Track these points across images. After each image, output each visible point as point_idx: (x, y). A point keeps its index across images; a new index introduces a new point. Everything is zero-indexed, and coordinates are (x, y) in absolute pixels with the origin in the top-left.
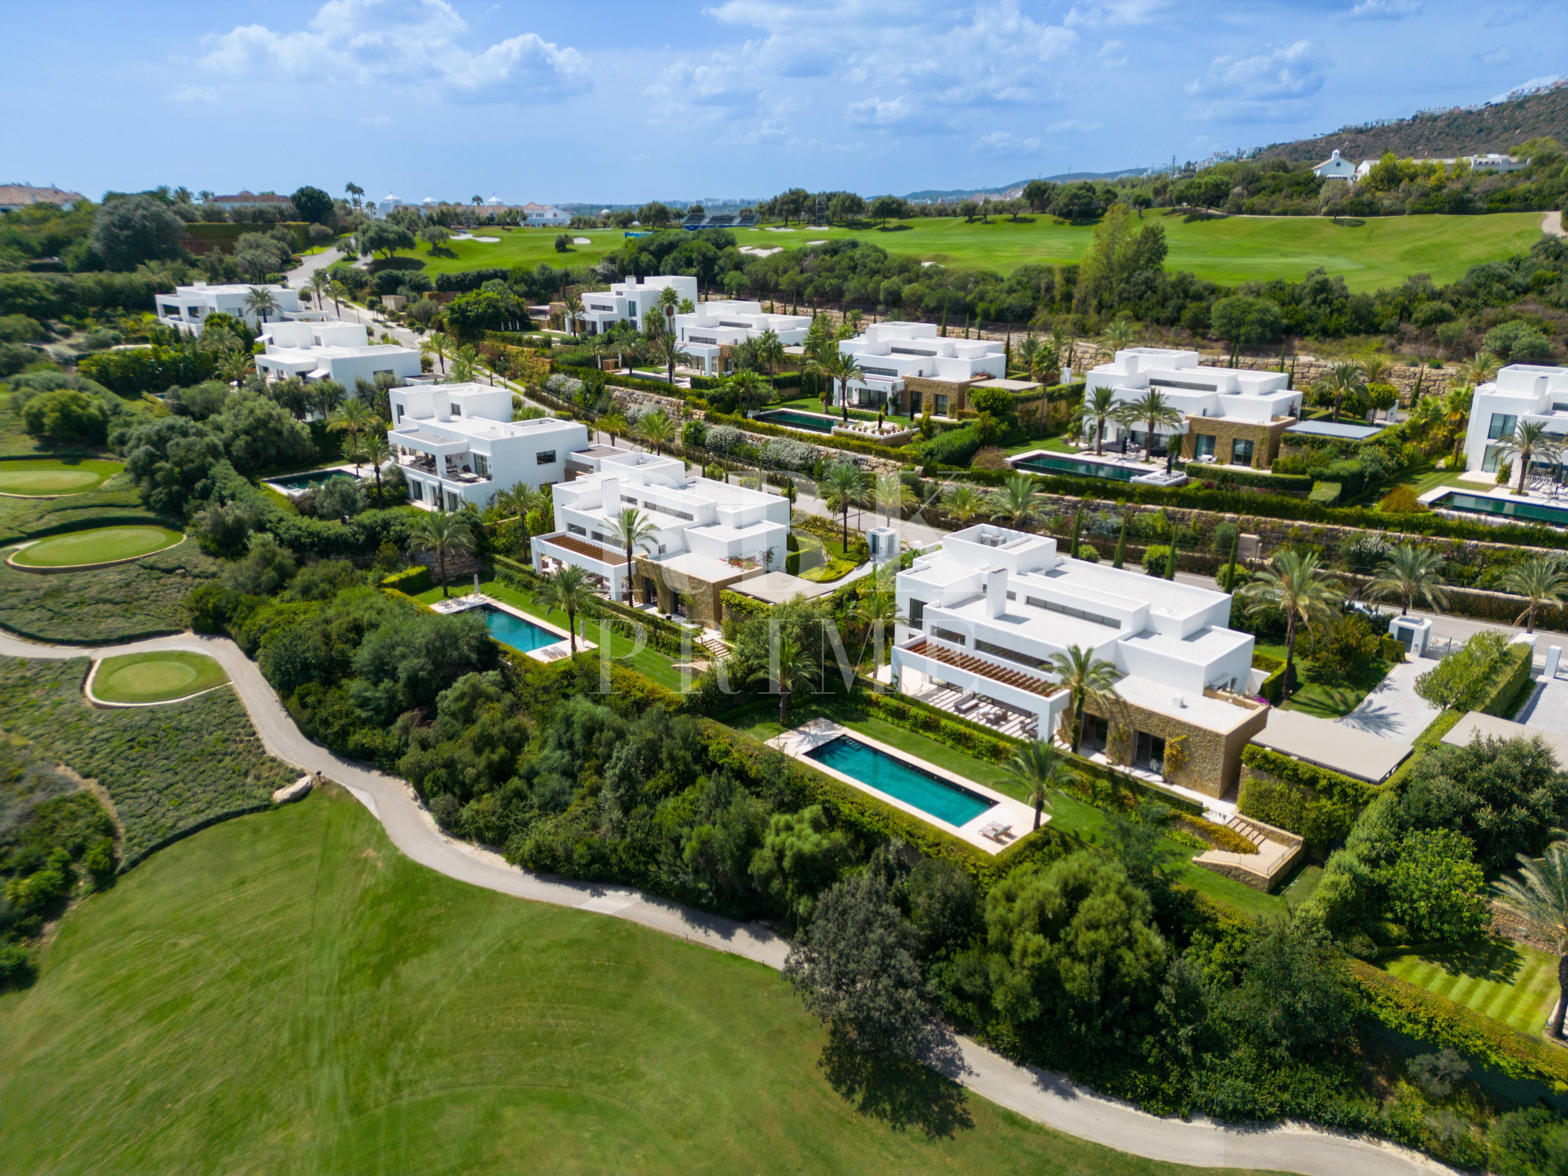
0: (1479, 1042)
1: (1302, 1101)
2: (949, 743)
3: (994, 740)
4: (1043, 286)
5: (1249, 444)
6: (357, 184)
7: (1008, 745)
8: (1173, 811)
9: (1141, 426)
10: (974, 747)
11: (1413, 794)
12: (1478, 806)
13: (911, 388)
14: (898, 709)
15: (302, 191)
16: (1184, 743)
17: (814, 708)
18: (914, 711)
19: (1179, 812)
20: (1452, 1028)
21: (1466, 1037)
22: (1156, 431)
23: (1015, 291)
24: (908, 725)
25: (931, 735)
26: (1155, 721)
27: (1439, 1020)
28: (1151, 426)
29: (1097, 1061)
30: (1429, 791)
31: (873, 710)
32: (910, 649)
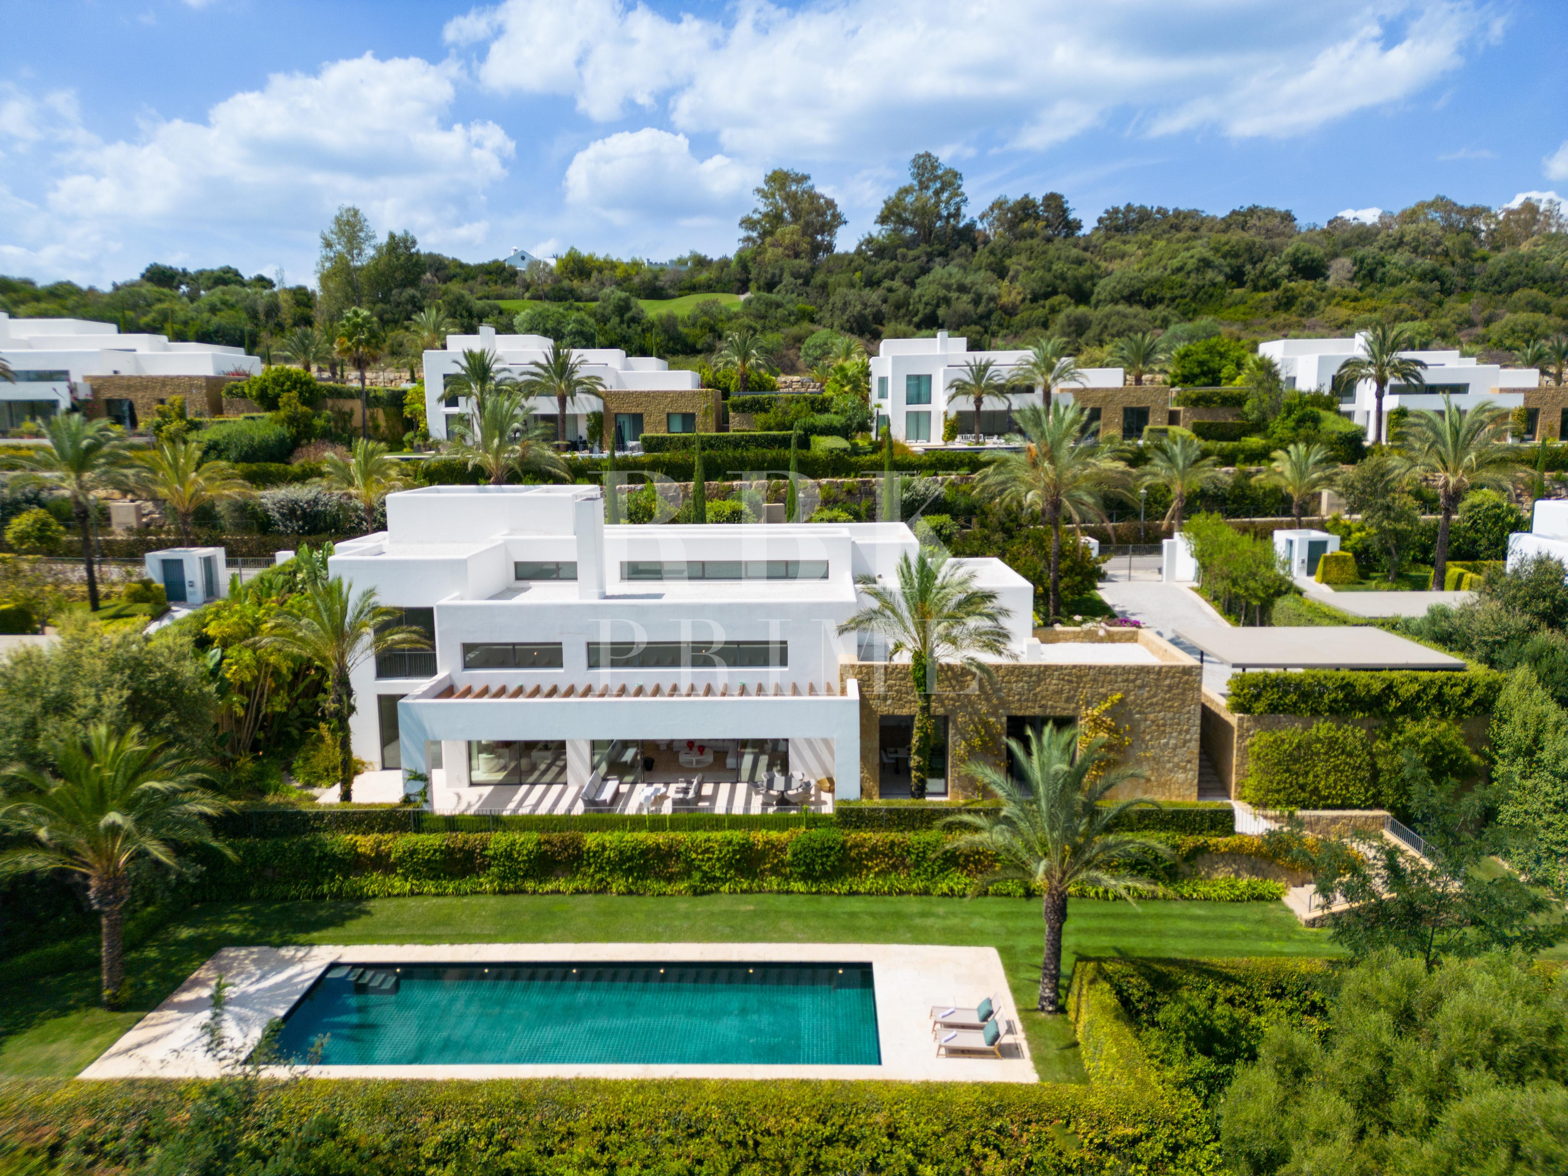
2: (619, 884)
3: (737, 835)
7: (774, 835)
8: (1190, 841)
10: (687, 874)
13: (107, 395)
14: (449, 852)
16: (1119, 711)
17: (185, 933)
18: (498, 840)
19: (1201, 839)
24: (486, 883)
25: (562, 884)
26: (1053, 684)
31: (373, 882)
32: (439, 696)
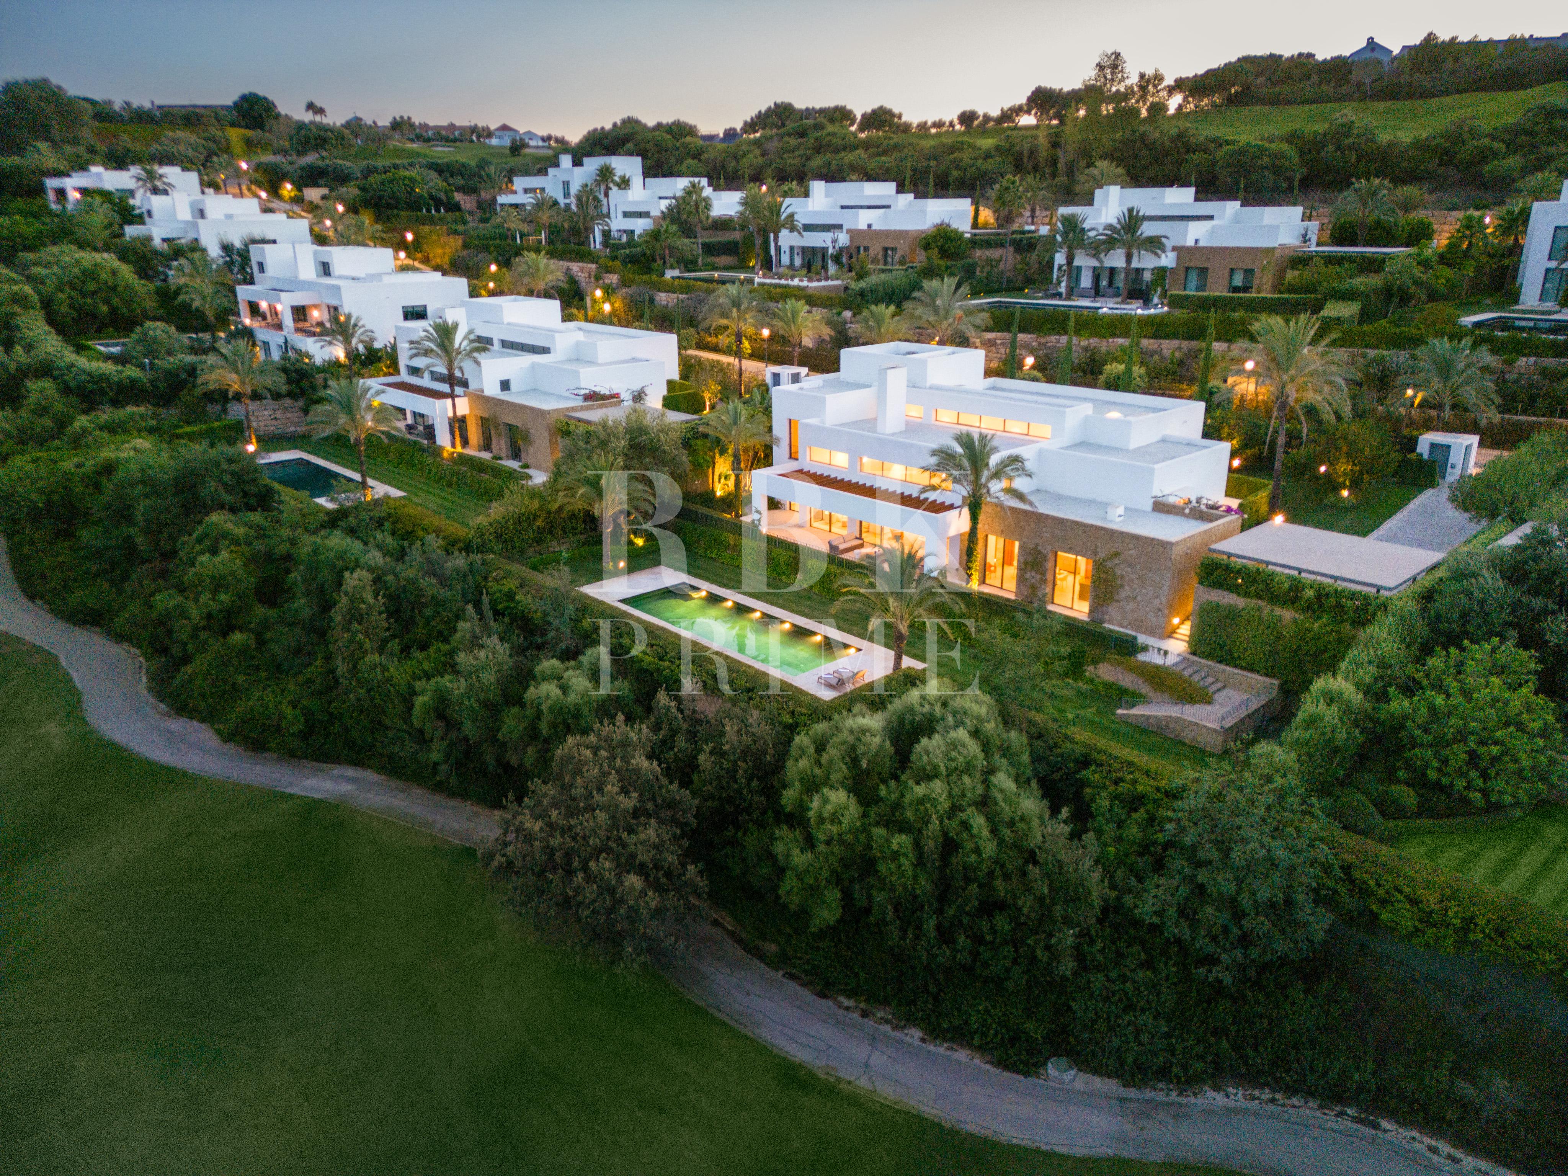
0: (1548, 957)
1: (1250, 1052)
4: (1026, 153)
5: (1249, 272)
6: (318, 104)
9: (1116, 259)
11: (1440, 604)
12: (1545, 612)
15: (244, 98)
16: (1116, 561)
20: (1502, 934)
21: (1529, 948)
22: (1135, 264)
23: (992, 157)
26: (1079, 535)
27: (1481, 921)
28: (1129, 258)
29: (933, 989)
30: (1469, 595)
